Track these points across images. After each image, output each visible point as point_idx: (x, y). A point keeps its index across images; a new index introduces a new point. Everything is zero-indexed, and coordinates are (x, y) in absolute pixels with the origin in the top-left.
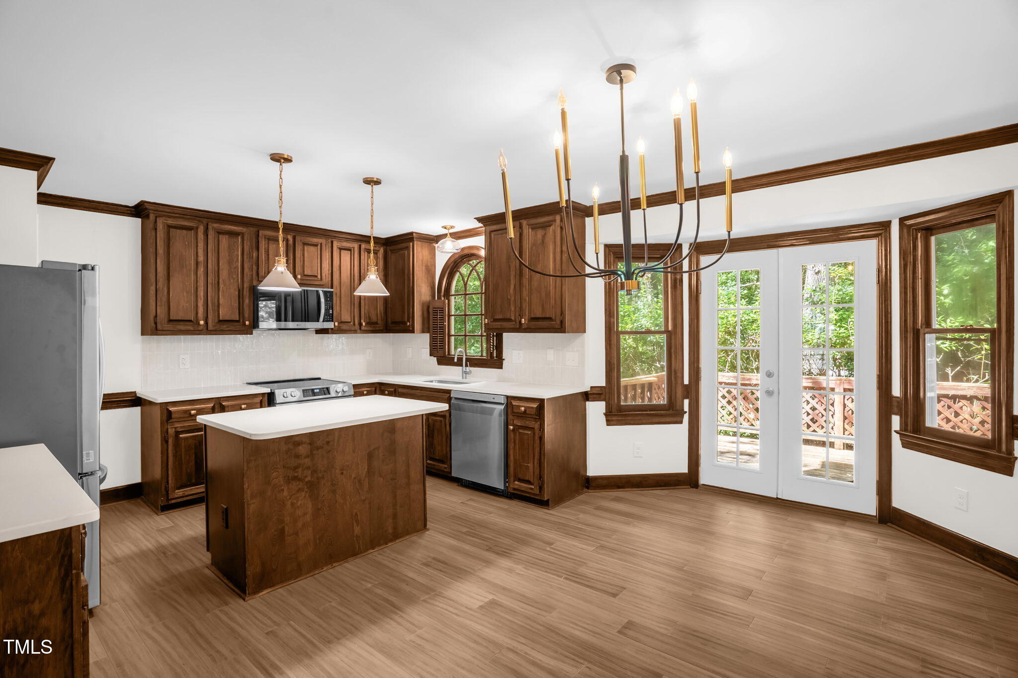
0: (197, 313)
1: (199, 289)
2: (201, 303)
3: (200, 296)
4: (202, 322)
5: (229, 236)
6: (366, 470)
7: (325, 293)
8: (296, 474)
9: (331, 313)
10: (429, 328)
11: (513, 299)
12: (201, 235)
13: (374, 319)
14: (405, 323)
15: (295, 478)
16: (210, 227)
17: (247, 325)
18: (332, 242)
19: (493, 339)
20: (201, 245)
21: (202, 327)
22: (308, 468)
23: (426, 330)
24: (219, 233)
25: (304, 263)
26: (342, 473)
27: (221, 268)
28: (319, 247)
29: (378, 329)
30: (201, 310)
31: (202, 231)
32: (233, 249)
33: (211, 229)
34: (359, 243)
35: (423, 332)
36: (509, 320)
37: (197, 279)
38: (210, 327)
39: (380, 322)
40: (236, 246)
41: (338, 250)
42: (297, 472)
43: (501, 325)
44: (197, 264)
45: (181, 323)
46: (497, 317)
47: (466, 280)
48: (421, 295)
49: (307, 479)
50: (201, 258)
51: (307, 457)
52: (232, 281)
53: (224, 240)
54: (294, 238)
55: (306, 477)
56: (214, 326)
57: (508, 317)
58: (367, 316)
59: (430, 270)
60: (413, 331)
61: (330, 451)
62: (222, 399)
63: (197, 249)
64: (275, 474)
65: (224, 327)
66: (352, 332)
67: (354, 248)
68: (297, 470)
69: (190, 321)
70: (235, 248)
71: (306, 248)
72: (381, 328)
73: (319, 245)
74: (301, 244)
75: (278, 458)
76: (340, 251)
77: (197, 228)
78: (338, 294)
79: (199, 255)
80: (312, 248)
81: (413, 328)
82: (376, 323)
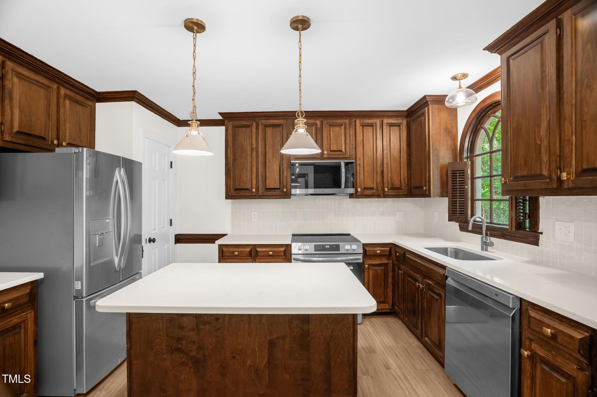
0: (252, 184)
1: (253, 167)
2: (254, 177)
3: (254, 172)
4: (254, 190)
5: (273, 128)
6: (266, 360)
7: (347, 164)
8: (180, 346)
9: (352, 180)
10: (447, 192)
11: (545, 143)
12: (254, 130)
13: (397, 184)
14: (422, 188)
15: (179, 350)
16: (260, 123)
17: (285, 192)
18: (355, 121)
19: (524, 204)
20: (254, 137)
21: (255, 193)
22: (194, 342)
23: (445, 195)
24: (266, 126)
25: (330, 141)
26: (234, 357)
27: (267, 151)
28: (343, 127)
29: (401, 194)
30: (254, 182)
31: (255, 127)
32: (276, 137)
33: (261, 125)
34: (382, 119)
35: (442, 196)
36: (540, 176)
37: (252, 160)
38: (260, 194)
39: (403, 187)
40: (277, 134)
41: (361, 128)
42: (180, 344)
43: (525, 185)
44: (252, 149)
45: (242, 191)
46: (519, 174)
47: (491, 135)
48: (438, 159)
49: (191, 354)
50: (254, 146)
51: (193, 330)
52: (275, 159)
53: (269, 131)
54: (322, 123)
55: (190, 351)
56: (262, 193)
57: (538, 172)
58: (390, 182)
59: (451, 132)
60: (429, 196)
61: (219, 329)
62: (256, 246)
63: (252, 140)
64: (157, 340)
65: (269, 193)
66: (376, 196)
67: (376, 123)
68: (180, 342)
69: (248, 189)
70: (277, 136)
71: (332, 129)
72: (406, 193)
73: (344, 124)
74: (328, 126)
75: (161, 326)
76: (363, 128)
77: (252, 125)
78: (362, 164)
79: (253, 143)
80: (337, 129)
81: (430, 192)
82: (400, 188)
